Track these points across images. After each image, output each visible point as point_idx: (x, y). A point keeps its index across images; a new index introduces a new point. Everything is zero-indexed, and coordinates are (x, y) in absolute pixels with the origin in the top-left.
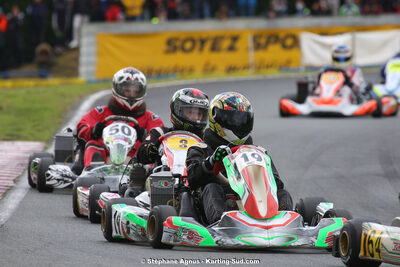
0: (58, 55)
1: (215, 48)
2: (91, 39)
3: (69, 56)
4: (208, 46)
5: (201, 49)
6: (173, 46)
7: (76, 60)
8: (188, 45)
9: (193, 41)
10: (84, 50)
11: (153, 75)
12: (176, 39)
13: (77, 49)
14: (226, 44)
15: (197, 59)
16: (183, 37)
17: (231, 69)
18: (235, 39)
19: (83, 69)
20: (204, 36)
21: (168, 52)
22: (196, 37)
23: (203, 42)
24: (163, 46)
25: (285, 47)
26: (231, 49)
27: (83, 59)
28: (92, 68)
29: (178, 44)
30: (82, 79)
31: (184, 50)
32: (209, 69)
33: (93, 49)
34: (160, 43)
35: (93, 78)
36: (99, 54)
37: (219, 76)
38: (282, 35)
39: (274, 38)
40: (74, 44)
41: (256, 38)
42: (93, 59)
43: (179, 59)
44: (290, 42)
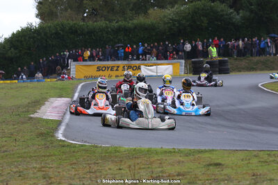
1: (112, 70)
2: (74, 67)
4: (110, 69)
5: (108, 70)
6: (99, 69)
8: (104, 69)
10: (72, 70)
11: (93, 78)
12: (100, 67)
13: (70, 69)
14: (115, 68)
15: (107, 73)
16: (102, 66)
17: (117, 76)
18: (118, 67)
20: (109, 66)
21: (97, 71)
22: (106, 66)
23: (108, 68)
25: (133, 70)
26: (117, 70)
31: (102, 70)
32: (110, 76)
33: (74, 70)
34: (95, 68)
37: (114, 78)
38: (132, 66)
39: (129, 67)
41: (124, 67)
42: (74, 72)
43: (101, 73)
44: (135, 68)
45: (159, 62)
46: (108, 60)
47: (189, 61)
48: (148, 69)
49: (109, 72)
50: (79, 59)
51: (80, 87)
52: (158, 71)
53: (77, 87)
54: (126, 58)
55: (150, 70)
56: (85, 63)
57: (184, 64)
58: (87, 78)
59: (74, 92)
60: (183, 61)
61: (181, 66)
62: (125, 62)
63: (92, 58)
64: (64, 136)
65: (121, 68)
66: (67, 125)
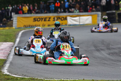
0: (8, 22)
1: (45, 20)
2: (16, 18)
3: (10, 22)
4: (43, 20)
5: (42, 21)
6: (35, 20)
7: (12, 23)
8: (39, 20)
9: (40, 19)
10: (14, 21)
11: (31, 27)
12: (36, 18)
13: (13, 20)
14: (48, 19)
15: (41, 23)
16: (37, 18)
17: (49, 25)
18: (50, 18)
19: (14, 25)
20: (42, 18)
21: (34, 21)
22: (41, 18)
23: (42, 19)
24: (33, 20)
25: (61, 20)
26: (49, 20)
27: (14, 23)
28: (16, 25)
29: (36, 19)
30: (14, 27)
31: (38, 21)
32: (44, 25)
33: (16, 20)
34: (32, 19)
35: (17, 27)
36: (17, 22)
37: (46, 27)
38: (61, 17)
39: (59, 18)
40: (12, 19)
41: (54, 18)
42: (16, 23)
43: (37, 23)
44: (62, 19)
45: (81, 14)
46: (42, 13)
47: (105, 13)
48: (73, 20)
49: (43, 22)
50: (19, 12)
51: (20, 34)
52: (81, 21)
53: (18, 34)
54: (56, 11)
55: (75, 20)
56: (24, 15)
57: (100, 16)
58: (26, 27)
59: (16, 38)
60: (100, 13)
61: (98, 16)
62: (56, 15)
63: (30, 11)
64: (9, 71)
65: (52, 19)
66: (11, 63)
